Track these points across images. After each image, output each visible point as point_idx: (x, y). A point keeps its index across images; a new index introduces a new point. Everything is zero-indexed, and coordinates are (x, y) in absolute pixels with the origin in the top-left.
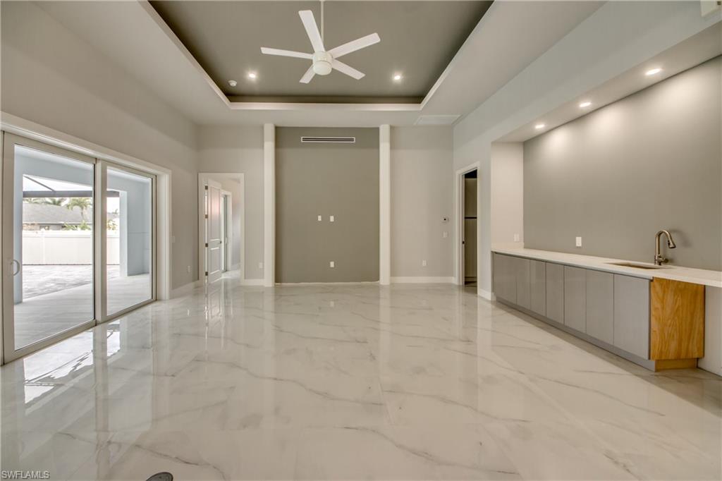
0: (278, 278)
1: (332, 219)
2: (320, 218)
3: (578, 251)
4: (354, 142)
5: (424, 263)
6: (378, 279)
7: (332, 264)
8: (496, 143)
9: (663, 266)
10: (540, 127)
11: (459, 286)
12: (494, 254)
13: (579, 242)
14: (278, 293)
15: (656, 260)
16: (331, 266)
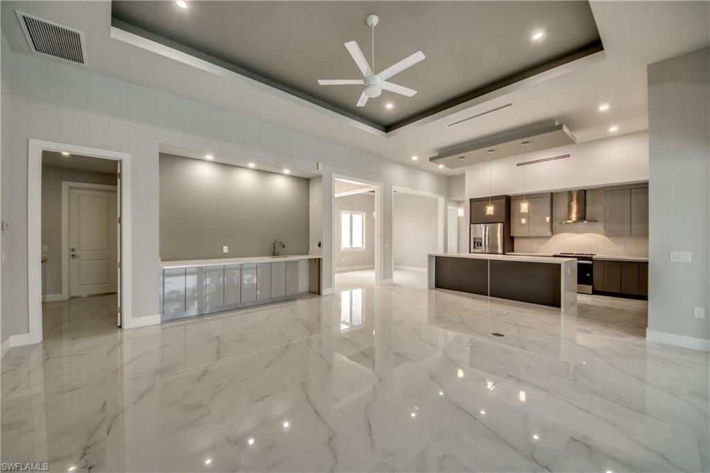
15: (274, 254)
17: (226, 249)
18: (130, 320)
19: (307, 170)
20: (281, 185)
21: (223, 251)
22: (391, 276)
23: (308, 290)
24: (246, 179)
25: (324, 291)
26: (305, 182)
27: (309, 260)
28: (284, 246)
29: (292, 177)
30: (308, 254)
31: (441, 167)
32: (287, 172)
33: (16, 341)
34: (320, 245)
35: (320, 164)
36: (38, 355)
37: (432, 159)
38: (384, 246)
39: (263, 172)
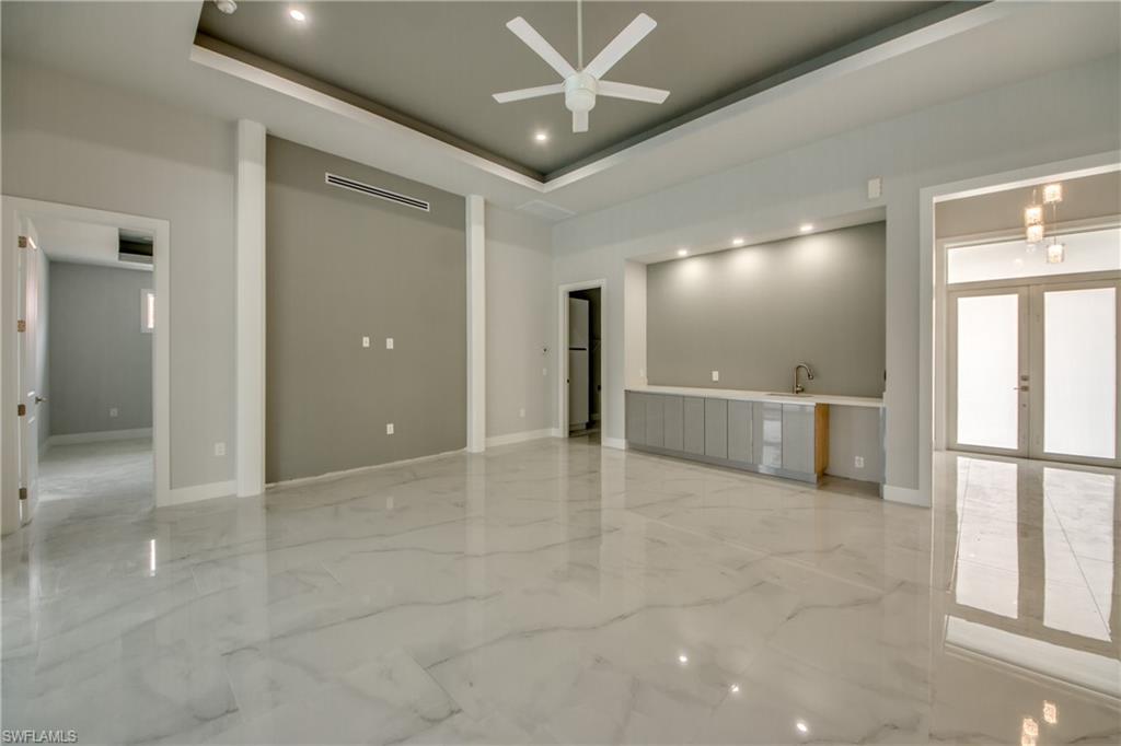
0: (272, 475)
1: (390, 343)
2: (366, 342)
3: (715, 385)
4: (428, 210)
5: (522, 413)
6: (465, 445)
7: (390, 429)
8: (631, 262)
9: (800, 394)
10: (683, 253)
11: (564, 439)
12: (628, 392)
13: (715, 376)
14: (272, 505)
16: (389, 433)
26: (873, 231)
28: (809, 375)
32: (807, 228)
33: (552, 432)
35: (871, 183)
36: (563, 448)
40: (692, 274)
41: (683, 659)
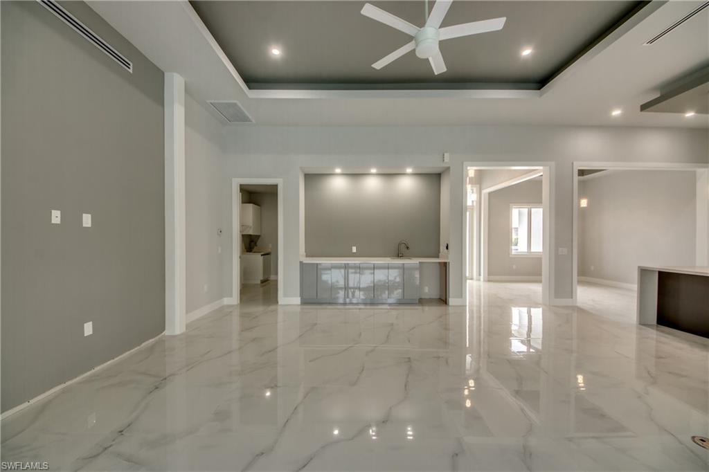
2: (56, 217)
3: (354, 255)
7: (88, 329)
10: (338, 171)
12: (302, 264)
15: (399, 255)
16: (86, 334)
17: (354, 249)
18: (282, 299)
19: (433, 165)
20: (407, 185)
21: (352, 250)
22: (571, 294)
23: (438, 297)
24: (372, 185)
25: (452, 301)
26: (434, 178)
27: (440, 263)
28: (408, 248)
29: (415, 174)
30: (438, 257)
31: (690, 115)
32: (409, 170)
33: (226, 301)
34: (447, 248)
35: (446, 154)
36: (236, 313)
37: (644, 107)
38: (557, 250)
39: (389, 176)
40: (338, 185)
41: (336, 432)
